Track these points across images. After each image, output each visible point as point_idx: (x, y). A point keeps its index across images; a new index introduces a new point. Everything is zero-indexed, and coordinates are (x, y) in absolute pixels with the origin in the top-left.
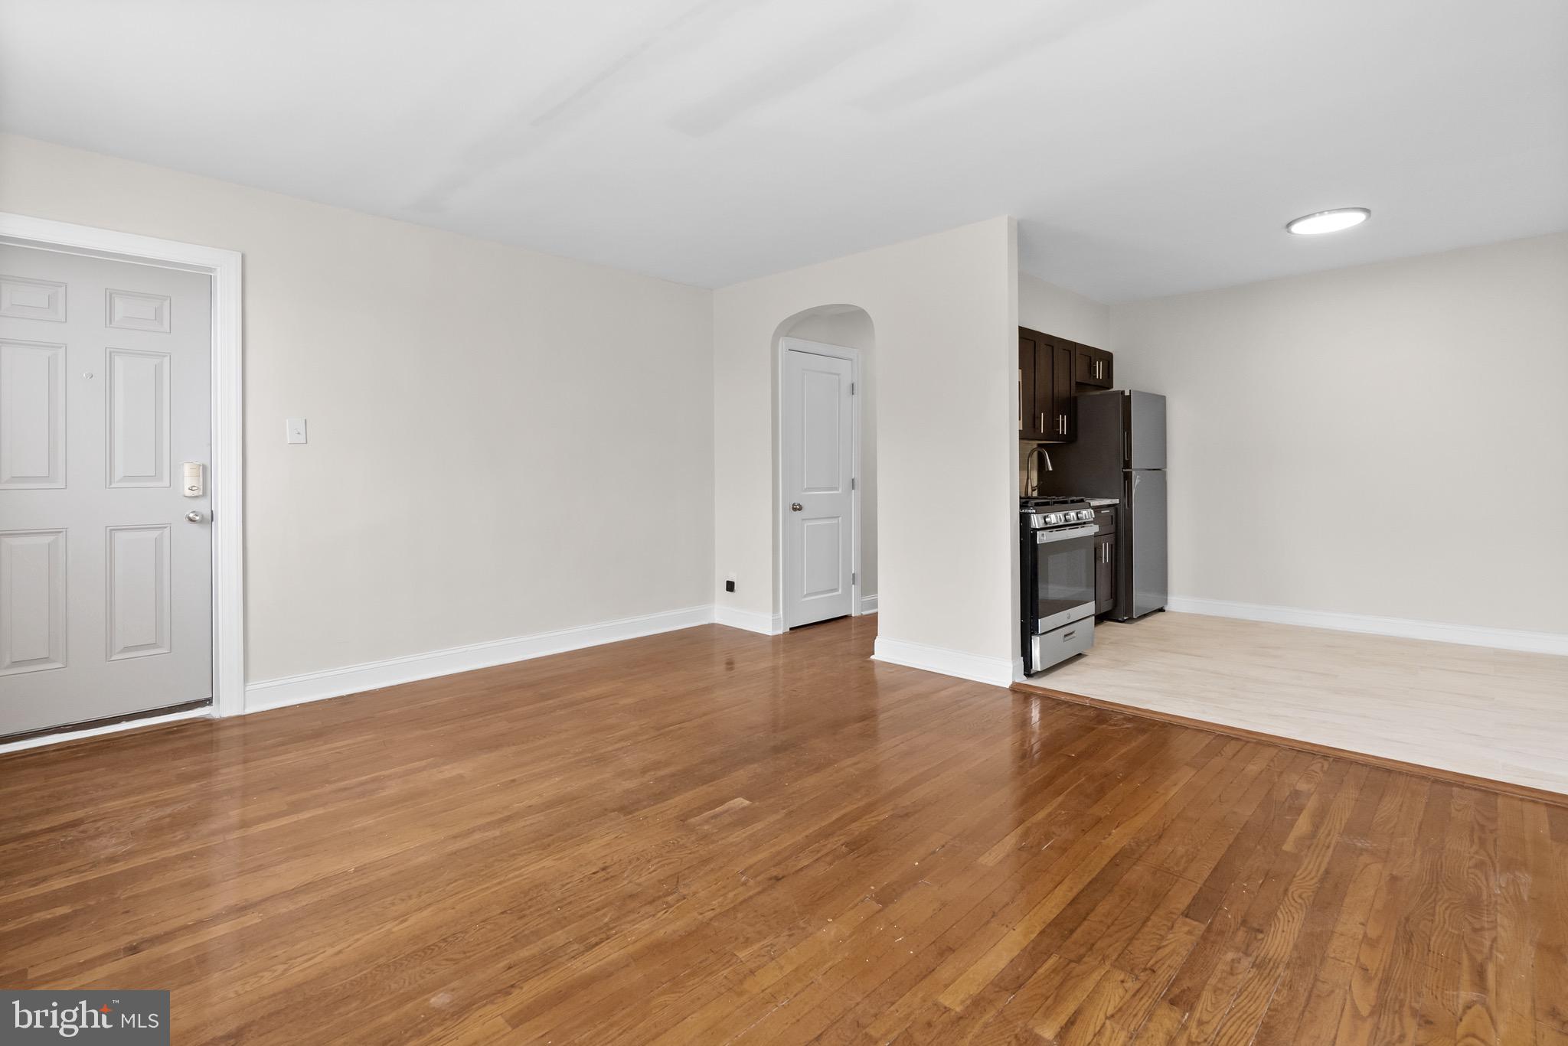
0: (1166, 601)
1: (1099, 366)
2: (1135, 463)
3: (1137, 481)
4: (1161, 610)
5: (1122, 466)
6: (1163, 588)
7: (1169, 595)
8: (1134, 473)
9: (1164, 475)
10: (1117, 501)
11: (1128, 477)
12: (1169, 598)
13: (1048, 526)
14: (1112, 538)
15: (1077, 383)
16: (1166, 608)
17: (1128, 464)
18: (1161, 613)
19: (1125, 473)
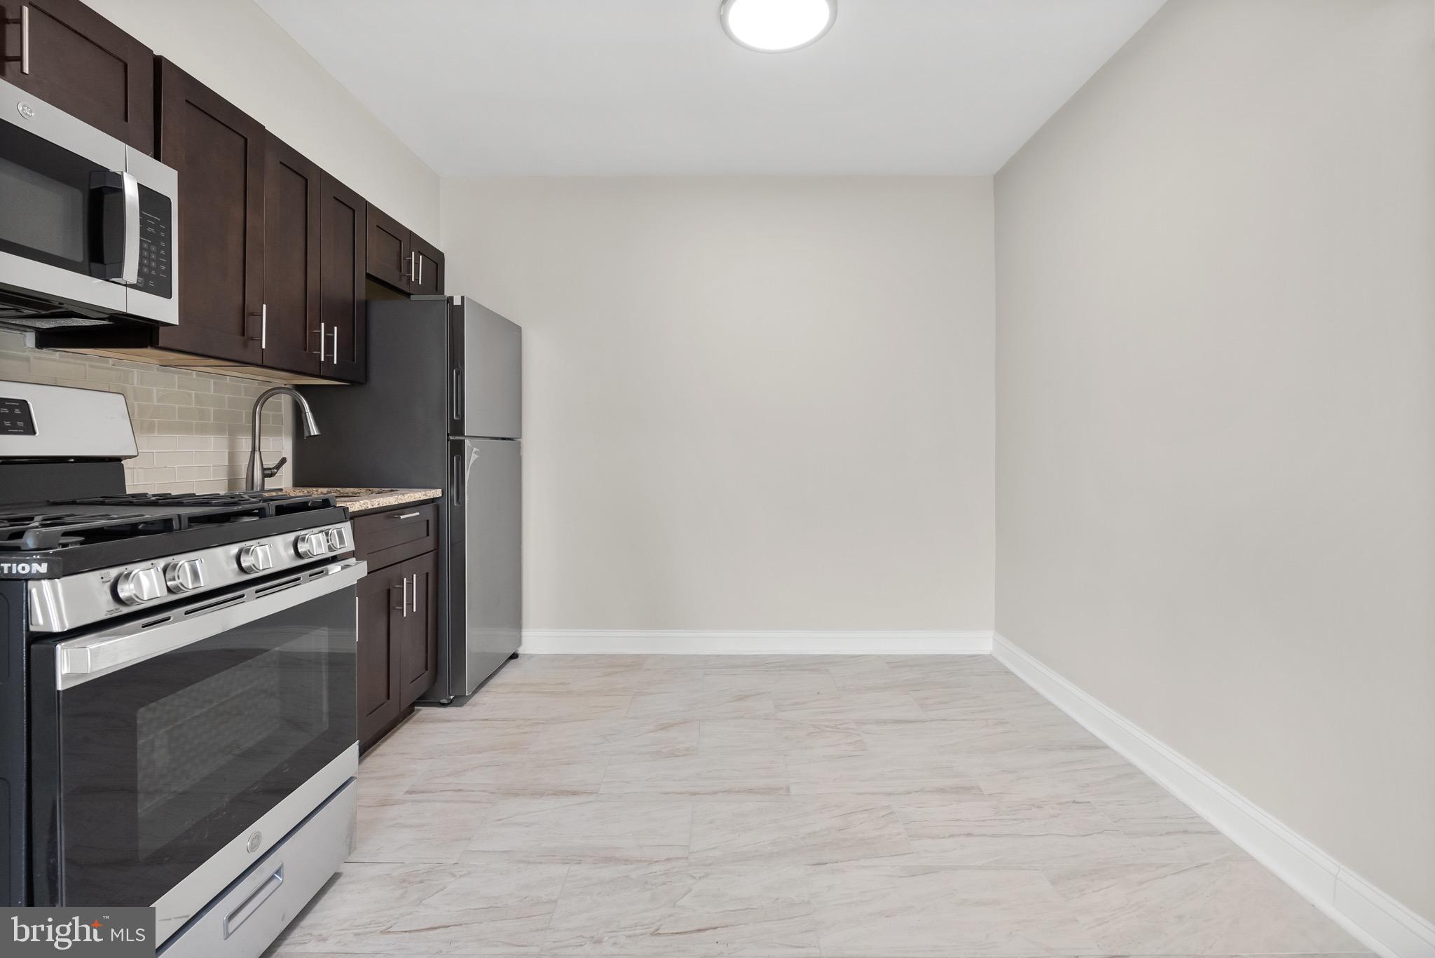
0: (519, 642)
1: (417, 264)
2: (471, 426)
3: (474, 457)
4: (514, 656)
5: (447, 429)
6: (515, 621)
7: (523, 630)
8: (468, 443)
9: (518, 448)
10: (437, 493)
11: (458, 449)
12: (524, 634)
13: (125, 610)
14: (427, 563)
15: (369, 276)
16: (521, 651)
17: (457, 426)
18: (513, 661)
19: (452, 441)
